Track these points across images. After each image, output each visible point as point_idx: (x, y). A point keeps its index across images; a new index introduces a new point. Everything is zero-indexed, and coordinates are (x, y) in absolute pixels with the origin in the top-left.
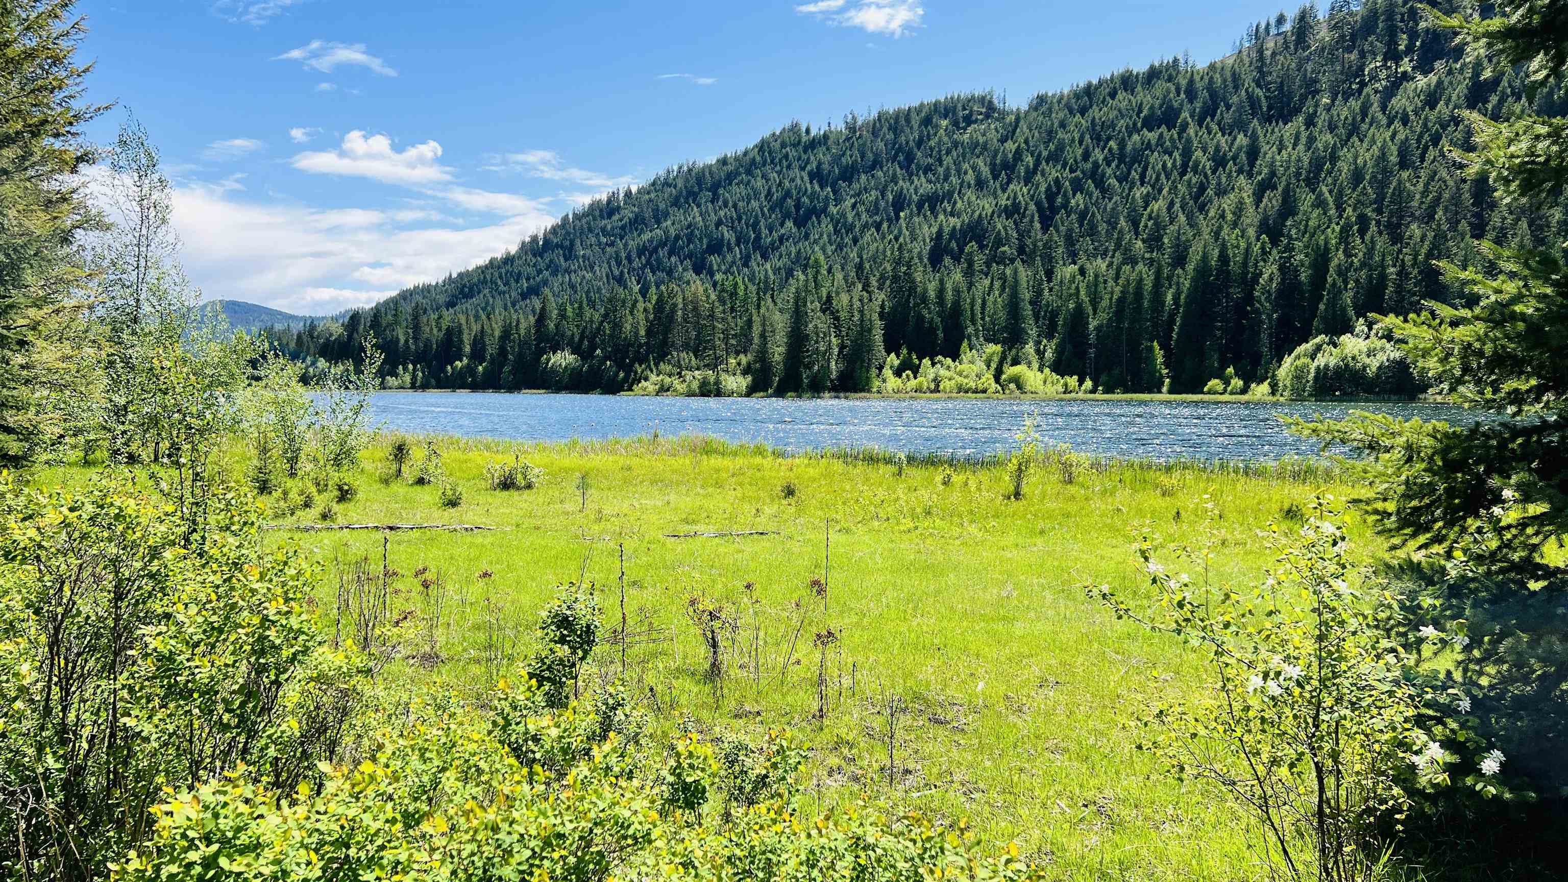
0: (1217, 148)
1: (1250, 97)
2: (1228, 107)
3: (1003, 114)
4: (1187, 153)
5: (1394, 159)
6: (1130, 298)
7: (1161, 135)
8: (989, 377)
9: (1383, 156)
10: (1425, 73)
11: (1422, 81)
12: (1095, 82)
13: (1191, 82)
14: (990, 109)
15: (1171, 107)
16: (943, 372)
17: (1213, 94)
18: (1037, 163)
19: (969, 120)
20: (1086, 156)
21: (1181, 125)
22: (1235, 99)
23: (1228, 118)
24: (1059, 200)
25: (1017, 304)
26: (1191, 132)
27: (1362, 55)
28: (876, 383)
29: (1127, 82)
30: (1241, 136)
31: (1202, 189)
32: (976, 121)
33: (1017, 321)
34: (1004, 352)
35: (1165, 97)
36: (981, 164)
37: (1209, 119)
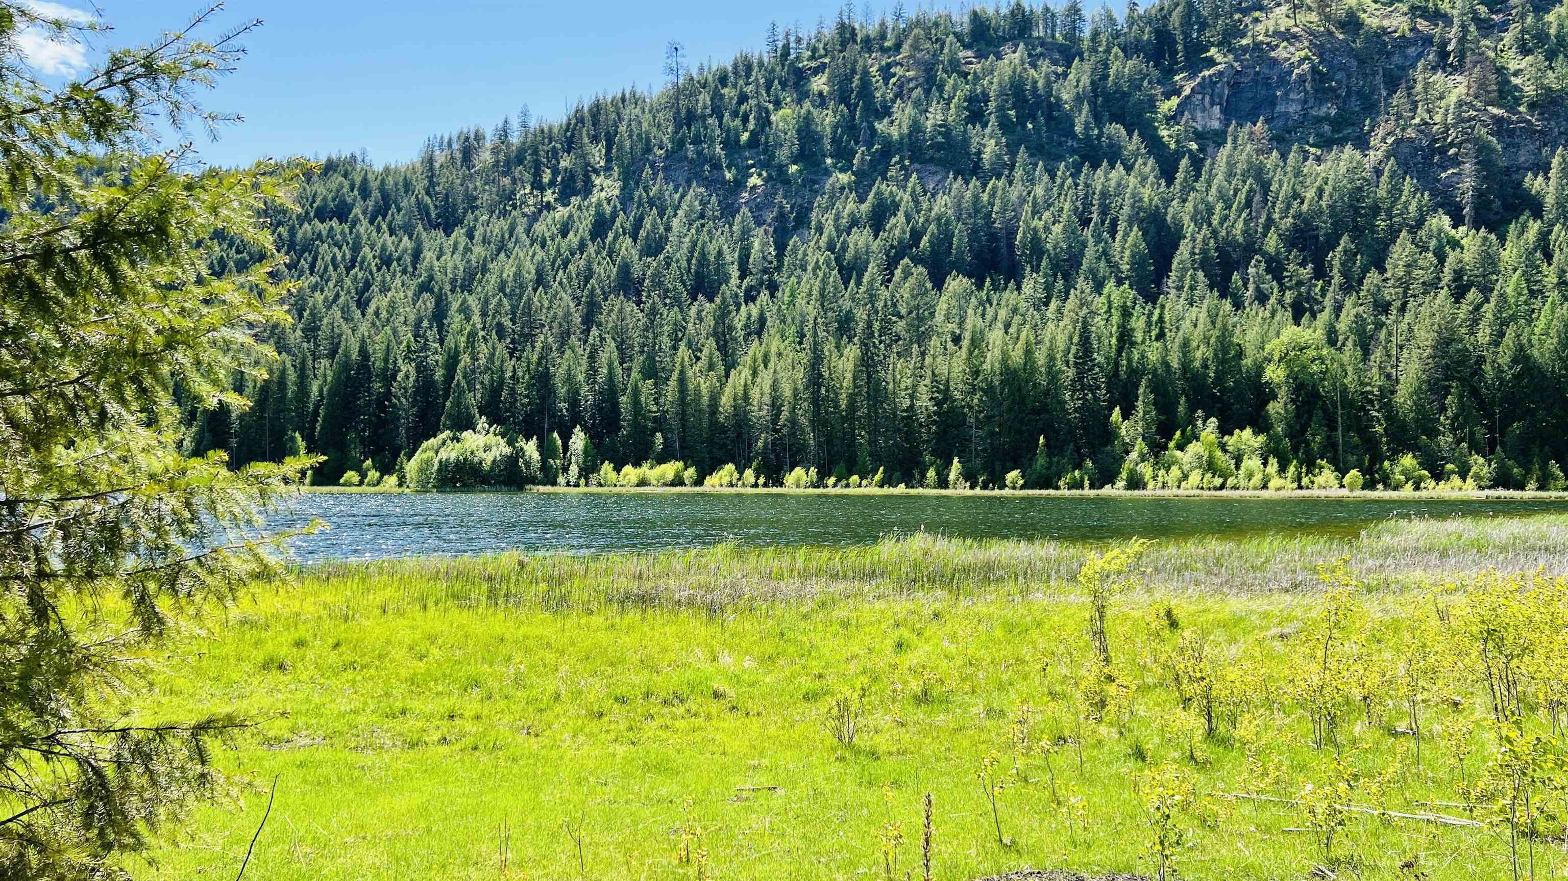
1: (419, 202)
2: (399, 210)
4: (356, 248)
5: (531, 276)
6: (275, 385)
7: (331, 228)
10: (565, 205)
11: (559, 212)
13: (365, 181)
15: (343, 202)
17: (385, 196)
21: (353, 221)
22: (405, 203)
23: (399, 219)
26: (361, 228)
27: (514, 181)
35: (338, 191)
37: (380, 218)
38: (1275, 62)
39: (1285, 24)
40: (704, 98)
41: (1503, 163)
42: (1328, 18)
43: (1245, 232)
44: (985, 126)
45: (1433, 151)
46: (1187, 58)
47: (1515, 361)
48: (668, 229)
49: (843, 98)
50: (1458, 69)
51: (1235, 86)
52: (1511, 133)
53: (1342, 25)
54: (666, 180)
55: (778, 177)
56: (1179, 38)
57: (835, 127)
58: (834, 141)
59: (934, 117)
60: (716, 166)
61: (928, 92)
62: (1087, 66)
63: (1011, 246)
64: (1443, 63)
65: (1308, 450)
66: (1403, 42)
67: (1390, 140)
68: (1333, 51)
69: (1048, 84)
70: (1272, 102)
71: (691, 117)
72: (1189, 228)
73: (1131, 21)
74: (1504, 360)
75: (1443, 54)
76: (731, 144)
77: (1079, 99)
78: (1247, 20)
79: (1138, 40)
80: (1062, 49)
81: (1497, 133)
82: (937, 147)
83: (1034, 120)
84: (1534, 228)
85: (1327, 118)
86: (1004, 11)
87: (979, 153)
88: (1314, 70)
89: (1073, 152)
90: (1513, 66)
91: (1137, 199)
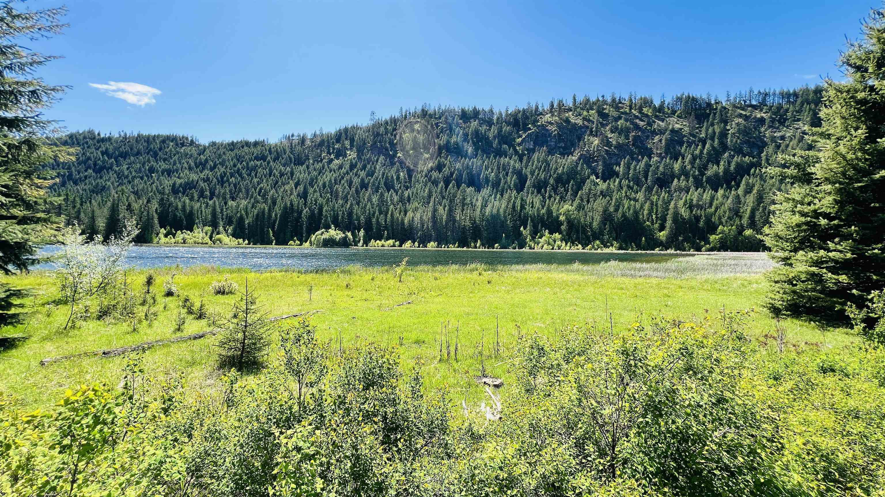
0: (281, 171)
1: (289, 157)
2: (283, 159)
3: (198, 146)
4: (271, 171)
5: (333, 181)
6: (260, 214)
7: (261, 163)
8: (207, 238)
9: (331, 180)
10: (337, 160)
11: (336, 162)
12: (235, 141)
13: (270, 148)
14: (192, 143)
15: (264, 155)
16: (186, 236)
17: (278, 153)
18: (215, 165)
19: (183, 145)
20: (235, 166)
21: (268, 161)
22: (284, 156)
23: (283, 161)
24: (225, 179)
25: (215, 213)
26: (271, 163)
27: (321, 151)
28: (156, 240)
29: (248, 144)
30: (288, 168)
31: (277, 182)
32: (186, 146)
33: (215, 220)
34: (213, 230)
35: (261, 151)
36: (190, 161)
37: (277, 161)
38: (548, 130)
39: (550, 120)
40: (382, 129)
41: (608, 162)
42: (561, 119)
43: (544, 178)
44: (468, 143)
45: (590, 158)
46: (523, 127)
47: (622, 217)
48: (375, 168)
49: (425, 132)
50: (596, 136)
51: (537, 136)
52: (610, 154)
53: (565, 121)
54: (372, 153)
55: (407, 154)
56: (521, 121)
57: (423, 140)
58: (424, 145)
59: (454, 139)
60: (387, 150)
61: (451, 132)
62: (496, 128)
63: (479, 178)
65: (572, 239)
66: (581, 127)
67: (579, 154)
68: (563, 129)
69: (485, 132)
70: (547, 142)
71: (378, 134)
72: (529, 176)
73: (507, 115)
74: (619, 216)
75: (591, 132)
76: (391, 143)
77: (495, 137)
78: (539, 117)
79: (509, 121)
80: (488, 122)
81: (607, 154)
82: (455, 148)
83: (482, 142)
84: (617, 180)
85: (561, 147)
86: (471, 109)
87: (467, 151)
88: (558, 133)
89: (493, 152)
90: (609, 136)
91: (514, 167)
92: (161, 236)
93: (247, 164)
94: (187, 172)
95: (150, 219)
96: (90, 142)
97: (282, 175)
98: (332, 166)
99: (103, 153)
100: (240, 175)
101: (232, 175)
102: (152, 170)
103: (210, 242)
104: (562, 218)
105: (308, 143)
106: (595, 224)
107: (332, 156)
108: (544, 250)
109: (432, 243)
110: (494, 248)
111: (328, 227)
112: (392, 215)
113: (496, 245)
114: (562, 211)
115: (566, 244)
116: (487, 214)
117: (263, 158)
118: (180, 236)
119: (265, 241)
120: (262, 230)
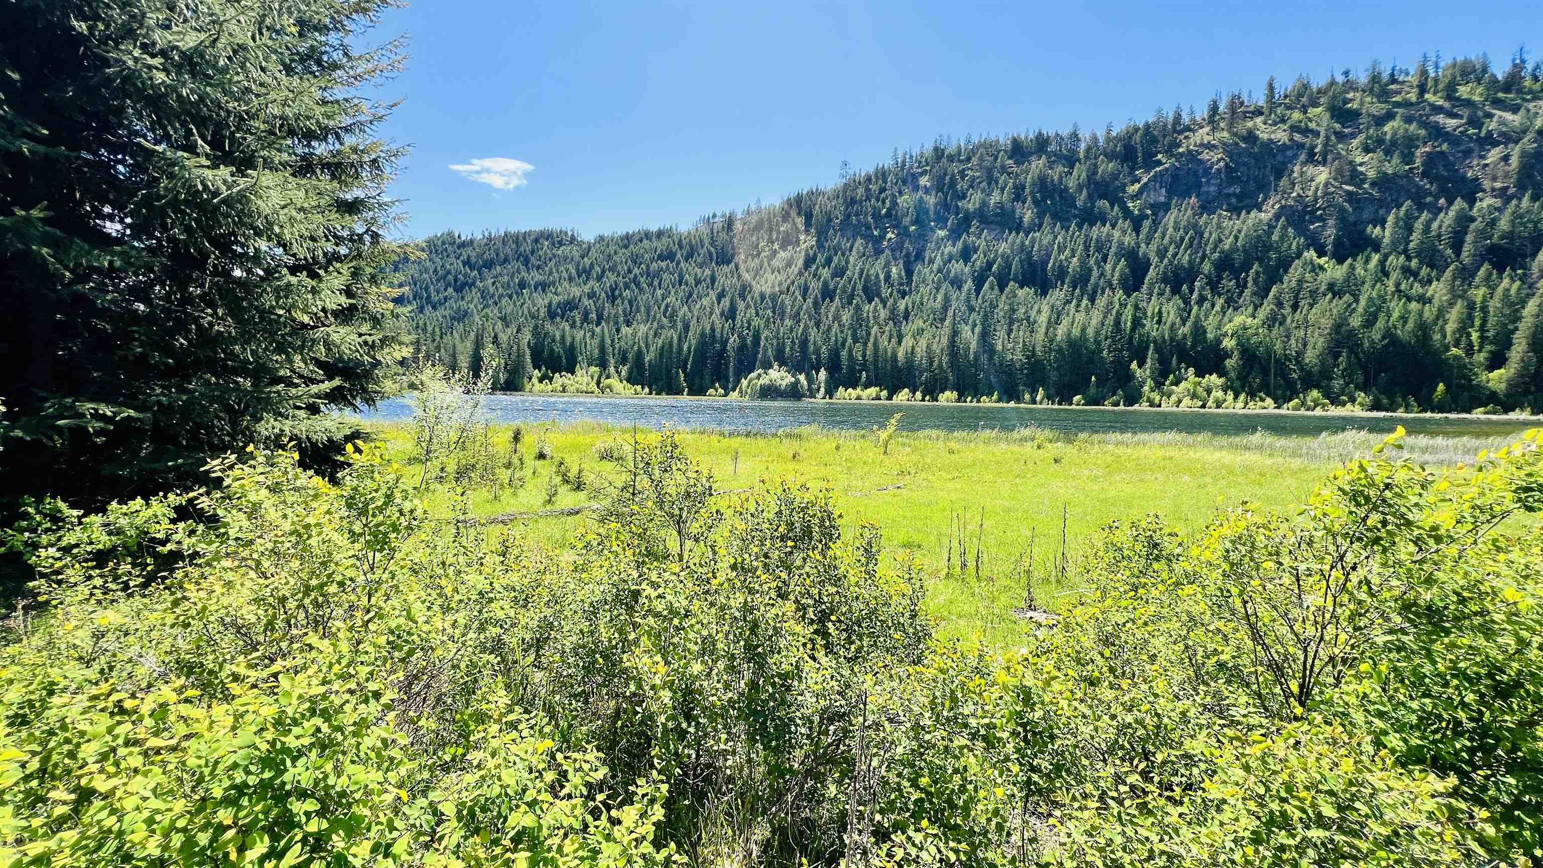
0: (696, 275)
1: (709, 251)
2: (699, 255)
3: (580, 244)
4: (681, 277)
5: (777, 289)
6: (667, 347)
7: (668, 265)
8: (593, 384)
9: (773, 287)
10: (784, 251)
11: (782, 255)
12: (631, 232)
13: (680, 239)
14: (573, 239)
15: (671, 251)
16: (566, 381)
17: (691, 247)
18: (603, 272)
19: (561, 243)
20: (630, 271)
21: (677, 261)
22: (701, 251)
23: (699, 260)
24: (617, 292)
25: (604, 346)
26: (682, 265)
27: (758, 238)
28: (528, 387)
29: (647, 235)
30: (707, 270)
31: (690, 295)
32: (565, 244)
33: (604, 356)
34: (601, 372)
35: (667, 245)
36: (571, 268)
37: (690, 259)
38: (1201, 161)
39: (1207, 139)
40: (861, 191)
41: (1352, 219)
42: (1235, 135)
43: (1189, 262)
44: (1024, 202)
45: (1306, 213)
46: (1144, 159)
47: (1384, 338)
48: (847, 262)
49: (939, 189)
50: (1324, 163)
51: (1176, 176)
52: (1358, 201)
53: (1244, 139)
54: (843, 236)
55: (904, 233)
56: (1139, 148)
57: (936, 205)
58: (937, 213)
59: (995, 198)
60: (868, 227)
61: (989, 184)
62: (1083, 167)
63: (1044, 270)
64: (1311, 158)
65: (1251, 387)
66: (1284, 148)
67: (1277, 206)
68: (1239, 155)
69: (1061, 178)
70: (1199, 185)
71: (853, 201)
72: (1155, 260)
73: (1109, 140)
74: (1377, 336)
75: (1311, 154)
76: (876, 216)
77: (1080, 187)
78: (1181, 137)
79: (1114, 151)
80: (1066, 158)
81: (1349, 201)
82: (997, 215)
83: (1052, 199)
84: (1376, 258)
85: (1234, 194)
86: (1031, 136)
87: (1021, 218)
88: (1227, 165)
89: (1075, 216)
90: (1358, 160)
91: (1121, 244)
92: (535, 380)
93: (648, 267)
94: (566, 284)
95: (520, 355)
96: (450, 249)
97: (698, 282)
98: (775, 263)
99: (465, 264)
100: (638, 285)
101: (627, 286)
102: (522, 285)
103: (597, 390)
104: (1228, 343)
105: (738, 226)
106: (1310, 357)
107: (776, 246)
108: (1183, 407)
109: (948, 393)
110: (1071, 404)
111: (767, 366)
112: (875, 344)
113: (1077, 398)
114: (1229, 328)
115: (1236, 397)
116: (1059, 338)
117: (671, 256)
118: (559, 380)
119: (673, 389)
120: (669, 371)
